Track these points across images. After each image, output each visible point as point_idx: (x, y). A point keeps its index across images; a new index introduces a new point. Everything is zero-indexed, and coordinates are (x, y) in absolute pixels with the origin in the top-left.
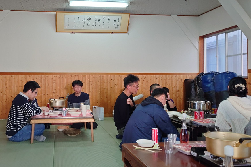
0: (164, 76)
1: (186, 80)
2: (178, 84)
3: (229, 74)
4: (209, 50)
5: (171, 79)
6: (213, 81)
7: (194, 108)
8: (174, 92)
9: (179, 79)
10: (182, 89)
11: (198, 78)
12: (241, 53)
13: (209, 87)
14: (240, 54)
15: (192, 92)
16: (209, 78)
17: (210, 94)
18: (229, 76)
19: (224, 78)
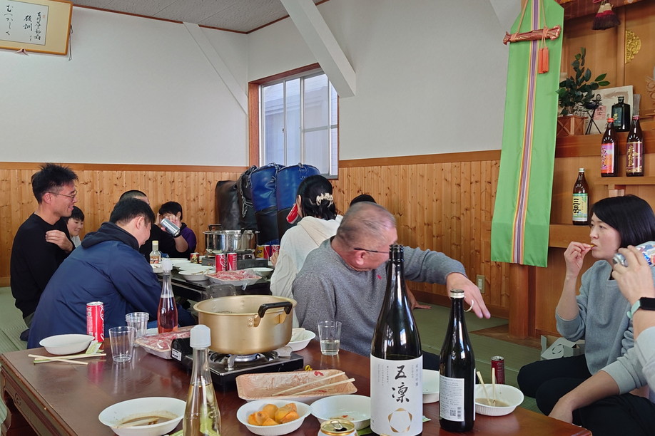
0: (169, 173)
1: (220, 183)
2: (201, 193)
3: (303, 170)
4: (269, 117)
5: (184, 181)
6: (273, 185)
7: (219, 247)
8: (192, 213)
9: (205, 182)
10: (211, 204)
11: (244, 179)
12: (326, 125)
13: (266, 201)
14: (326, 128)
15: (232, 212)
16: (266, 179)
17: (266, 215)
18: (303, 174)
19: (293, 180)
